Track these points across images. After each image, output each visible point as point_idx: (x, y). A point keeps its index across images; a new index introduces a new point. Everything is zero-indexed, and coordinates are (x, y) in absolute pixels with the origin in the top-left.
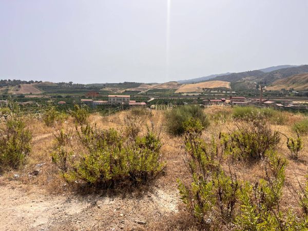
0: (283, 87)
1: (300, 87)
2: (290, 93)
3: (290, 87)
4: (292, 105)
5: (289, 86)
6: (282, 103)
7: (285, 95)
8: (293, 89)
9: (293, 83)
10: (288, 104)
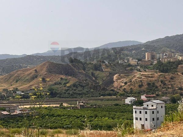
0: (5, 86)
1: (25, 86)
2: (14, 95)
3: (14, 86)
4: (18, 112)
5: (12, 85)
6: (7, 109)
7: (8, 97)
8: (17, 89)
9: (17, 82)
10: (14, 110)
